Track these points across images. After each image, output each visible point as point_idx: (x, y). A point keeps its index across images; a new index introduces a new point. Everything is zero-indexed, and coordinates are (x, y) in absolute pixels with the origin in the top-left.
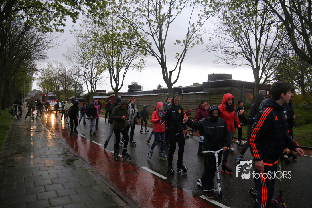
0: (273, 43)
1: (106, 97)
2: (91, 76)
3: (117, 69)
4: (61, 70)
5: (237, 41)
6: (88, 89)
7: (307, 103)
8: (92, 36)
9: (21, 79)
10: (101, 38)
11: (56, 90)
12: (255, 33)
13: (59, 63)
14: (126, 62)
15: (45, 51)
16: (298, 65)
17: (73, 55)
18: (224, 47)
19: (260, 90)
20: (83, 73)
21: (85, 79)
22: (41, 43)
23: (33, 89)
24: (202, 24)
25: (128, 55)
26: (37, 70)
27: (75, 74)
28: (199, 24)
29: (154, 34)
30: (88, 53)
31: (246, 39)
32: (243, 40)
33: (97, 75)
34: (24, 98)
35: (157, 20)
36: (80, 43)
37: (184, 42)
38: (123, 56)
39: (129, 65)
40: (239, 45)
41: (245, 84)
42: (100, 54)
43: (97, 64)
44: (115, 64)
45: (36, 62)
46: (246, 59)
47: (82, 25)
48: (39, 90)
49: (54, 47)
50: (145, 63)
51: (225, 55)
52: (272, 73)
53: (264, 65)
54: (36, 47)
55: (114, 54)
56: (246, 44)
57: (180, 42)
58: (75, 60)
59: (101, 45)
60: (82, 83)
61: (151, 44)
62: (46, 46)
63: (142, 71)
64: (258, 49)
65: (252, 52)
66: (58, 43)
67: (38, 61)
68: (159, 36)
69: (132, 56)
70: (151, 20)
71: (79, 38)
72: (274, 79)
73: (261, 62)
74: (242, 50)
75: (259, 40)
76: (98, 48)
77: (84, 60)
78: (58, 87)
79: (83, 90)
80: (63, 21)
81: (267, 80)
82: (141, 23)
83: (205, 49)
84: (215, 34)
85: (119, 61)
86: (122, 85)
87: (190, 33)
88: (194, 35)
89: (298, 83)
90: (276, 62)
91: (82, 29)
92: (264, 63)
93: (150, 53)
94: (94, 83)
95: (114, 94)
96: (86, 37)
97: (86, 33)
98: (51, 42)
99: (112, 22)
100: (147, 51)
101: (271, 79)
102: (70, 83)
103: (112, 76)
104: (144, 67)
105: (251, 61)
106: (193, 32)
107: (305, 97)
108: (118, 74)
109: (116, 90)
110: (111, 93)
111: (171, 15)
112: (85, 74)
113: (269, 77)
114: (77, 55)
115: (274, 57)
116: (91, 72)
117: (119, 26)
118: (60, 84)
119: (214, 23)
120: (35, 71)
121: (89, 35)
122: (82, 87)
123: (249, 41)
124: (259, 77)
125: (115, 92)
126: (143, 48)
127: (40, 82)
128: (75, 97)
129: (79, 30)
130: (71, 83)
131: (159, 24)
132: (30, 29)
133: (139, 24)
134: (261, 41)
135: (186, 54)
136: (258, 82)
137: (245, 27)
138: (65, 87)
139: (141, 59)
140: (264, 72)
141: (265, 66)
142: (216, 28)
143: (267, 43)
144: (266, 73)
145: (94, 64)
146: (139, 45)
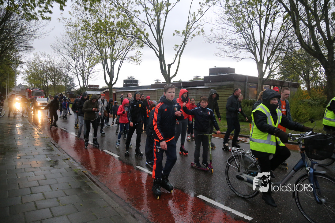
0: (278, 35)
1: (99, 93)
2: (83, 70)
3: (112, 61)
4: (49, 63)
5: (240, 33)
6: (79, 84)
7: (312, 99)
8: (83, 24)
9: (4, 72)
10: (93, 27)
11: (44, 84)
12: (259, 24)
13: (46, 55)
14: (121, 54)
15: (30, 42)
16: (304, 58)
17: (62, 46)
18: (227, 38)
19: (264, 85)
20: (74, 66)
21: (76, 73)
22: (26, 32)
23: (18, 84)
24: (203, 13)
25: (123, 47)
26: (22, 63)
27: (65, 67)
28: (200, 13)
29: (151, 24)
30: (79, 44)
31: (250, 30)
32: (247, 31)
33: (89, 68)
34: (7, 94)
35: (154, 9)
36: (70, 33)
37: (183, 32)
38: (118, 47)
39: (124, 58)
40: (242, 36)
41: (248, 78)
42: (93, 46)
43: (90, 56)
44: (108, 56)
45: (21, 53)
46: (250, 52)
47: (71, 13)
48: (25, 85)
49: (40, 37)
50: (141, 56)
51: (227, 48)
52: (277, 67)
53: (268, 58)
54: (20, 37)
55: (107, 46)
56: (250, 36)
57: (179, 33)
58: (65, 51)
59: (93, 35)
60: (72, 77)
61: (147, 34)
62: (32, 36)
63: (138, 64)
64: (262, 42)
65: (256, 44)
66: (45, 32)
67: (22, 53)
68: (157, 26)
69: (127, 47)
70: (147, 8)
71: (69, 27)
72: (279, 73)
73: (266, 55)
74: (245, 42)
75: (263, 31)
76: (89, 38)
77: (75, 52)
78: (46, 82)
79: (74, 85)
80: (50, 8)
81: (271, 74)
82: (137, 12)
83: (206, 41)
84: (217, 24)
85: (113, 53)
86: (117, 80)
87: (190, 23)
88: (195, 25)
89: (303, 78)
90: (281, 55)
91: (72, 17)
92: (268, 56)
93: (146, 44)
94: (86, 77)
95: (108, 89)
96: (76, 26)
97: (76, 22)
98: (37, 31)
99: (106, 10)
100: (144, 42)
101: (276, 73)
102: (59, 77)
103: (106, 70)
104: (140, 60)
105: (254, 54)
106: (193, 22)
107: (310, 92)
108: (112, 68)
109: (110, 85)
110: (105, 88)
111: (169, 3)
112: (76, 68)
113: (273, 71)
114: (67, 46)
115: (279, 49)
116: (83, 65)
117: (113, 14)
118: (49, 78)
119: (217, 13)
120: (19, 63)
121: (80, 24)
122: (73, 82)
123: (253, 31)
124: (263, 71)
125: (109, 87)
126: (139, 39)
127: (26, 76)
128: (66, 92)
129: (68, 19)
130: (61, 77)
131: (157, 13)
132: (12, 16)
133: (134, 12)
134: (266, 32)
135: (186, 46)
136: (262, 76)
137: (249, 17)
138: (54, 82)
139: (137, 51)
140: (268, 66)
141: (270, 59)
142: (218, 18)
143: (272, 34)
144: (271, 67)
145: (86, 56)
146: (134, 36)
